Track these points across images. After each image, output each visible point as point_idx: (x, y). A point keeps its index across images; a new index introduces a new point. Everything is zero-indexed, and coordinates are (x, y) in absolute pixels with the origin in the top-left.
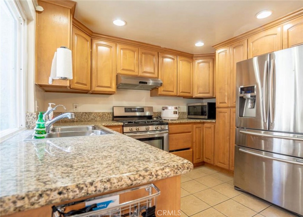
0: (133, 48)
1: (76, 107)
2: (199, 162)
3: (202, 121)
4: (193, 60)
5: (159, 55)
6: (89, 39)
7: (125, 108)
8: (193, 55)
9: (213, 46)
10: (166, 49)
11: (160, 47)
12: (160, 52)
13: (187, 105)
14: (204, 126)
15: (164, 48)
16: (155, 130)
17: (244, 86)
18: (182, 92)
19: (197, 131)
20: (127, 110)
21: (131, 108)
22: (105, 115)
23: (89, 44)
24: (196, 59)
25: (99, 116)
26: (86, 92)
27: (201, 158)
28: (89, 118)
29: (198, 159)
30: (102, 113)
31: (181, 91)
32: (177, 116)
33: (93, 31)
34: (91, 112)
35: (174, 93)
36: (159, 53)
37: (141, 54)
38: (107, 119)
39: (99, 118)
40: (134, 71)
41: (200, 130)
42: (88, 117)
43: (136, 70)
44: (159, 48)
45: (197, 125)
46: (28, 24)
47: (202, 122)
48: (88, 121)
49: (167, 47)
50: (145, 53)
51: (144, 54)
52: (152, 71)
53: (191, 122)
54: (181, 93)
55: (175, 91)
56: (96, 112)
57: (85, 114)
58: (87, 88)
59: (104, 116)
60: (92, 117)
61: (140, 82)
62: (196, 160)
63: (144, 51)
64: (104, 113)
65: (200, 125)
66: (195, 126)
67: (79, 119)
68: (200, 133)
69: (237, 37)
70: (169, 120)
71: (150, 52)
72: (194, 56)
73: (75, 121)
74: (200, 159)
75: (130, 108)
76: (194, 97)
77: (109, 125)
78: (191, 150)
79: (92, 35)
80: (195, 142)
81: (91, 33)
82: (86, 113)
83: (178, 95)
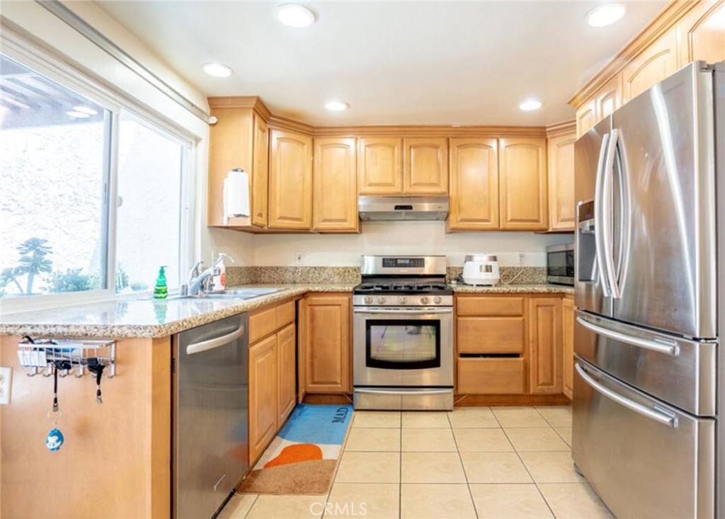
0: (388, 141)
1: (299, 258)
2: (547, 392)
3: (553, 291)
4: (547, 140)
5: (451, 145)
6: (307, 140)
7: (384, 259)
8: (545, 128)
9: (569, 103)
10: (465, 127)
11: (450, 127)
12: (452, 138)
13: (547, 250)
14: (564, 304)
15: (461, 127)
16: (421, 304)
17: (583, 200)
18: (512, 220)
19: (540, 314)
20: (387, 262)
21: (396, 260)
22: (349, 271)
23: (307, 148)
24: (554, 137)
25: (338, 274)
26: (305, 231)
27: (555, 383)
28: (320, 277)
29: (543, 384)
30: (343, 268)
31: (509, 218)
32: (494, 276)
33: (315, 126)
34: (324, 265)
35: (492, 224)
36: (451, 140)
37: (409, 148)
38: (352, 279)
39: (337, 277)
40: (393, 186)
41: (552, 314)
42: (318, 275)
43: (398, 182)
44: (450, 129)
45: (541, 299)
46: (196, 145)
47: (554, 293)
48: (319, 283)
49: (467, 124)
50: (416, 147)
51: (414, 148)
52: (434, 179)
53: (518, 291)
54: (511, 223)
55: (493, 218)
56: (332, 266)
57: (313, 270)
58: (304, 224)
59: (347, 274)
60: (324, 275)
61: (397, 208)
62: (540, 387)
63: (414, 142)
64: (347, 268)
65: (551, 301)
66: (532, 302)
67: (303, 279)
68: (552, 320)
69: (605, 69)
70: (472, 285)
71: (427, 141)
72: (547, 130)
73: (298, 281)
74: (551, 387)
75: (392, 259)
76: (550, 230)
77: (327, 290)
78: (521, 359)
79: (313, 132)
80: (533, 342)
81: (311, 130)
82: (315, 268)
83: (501, 227)
